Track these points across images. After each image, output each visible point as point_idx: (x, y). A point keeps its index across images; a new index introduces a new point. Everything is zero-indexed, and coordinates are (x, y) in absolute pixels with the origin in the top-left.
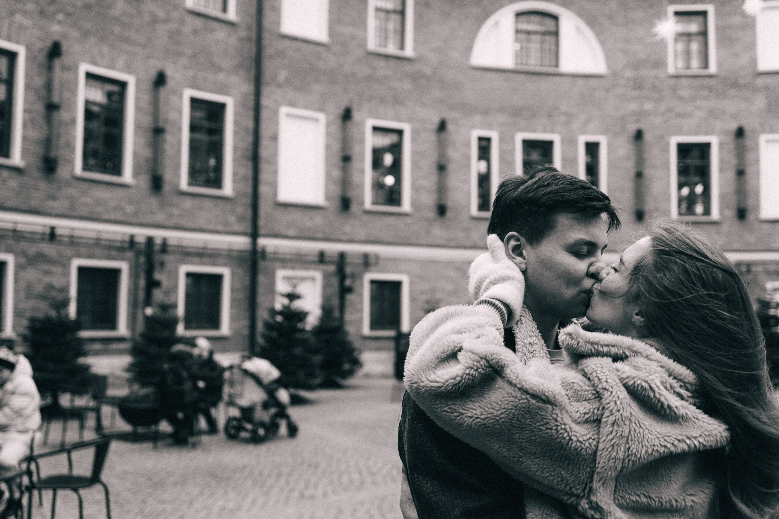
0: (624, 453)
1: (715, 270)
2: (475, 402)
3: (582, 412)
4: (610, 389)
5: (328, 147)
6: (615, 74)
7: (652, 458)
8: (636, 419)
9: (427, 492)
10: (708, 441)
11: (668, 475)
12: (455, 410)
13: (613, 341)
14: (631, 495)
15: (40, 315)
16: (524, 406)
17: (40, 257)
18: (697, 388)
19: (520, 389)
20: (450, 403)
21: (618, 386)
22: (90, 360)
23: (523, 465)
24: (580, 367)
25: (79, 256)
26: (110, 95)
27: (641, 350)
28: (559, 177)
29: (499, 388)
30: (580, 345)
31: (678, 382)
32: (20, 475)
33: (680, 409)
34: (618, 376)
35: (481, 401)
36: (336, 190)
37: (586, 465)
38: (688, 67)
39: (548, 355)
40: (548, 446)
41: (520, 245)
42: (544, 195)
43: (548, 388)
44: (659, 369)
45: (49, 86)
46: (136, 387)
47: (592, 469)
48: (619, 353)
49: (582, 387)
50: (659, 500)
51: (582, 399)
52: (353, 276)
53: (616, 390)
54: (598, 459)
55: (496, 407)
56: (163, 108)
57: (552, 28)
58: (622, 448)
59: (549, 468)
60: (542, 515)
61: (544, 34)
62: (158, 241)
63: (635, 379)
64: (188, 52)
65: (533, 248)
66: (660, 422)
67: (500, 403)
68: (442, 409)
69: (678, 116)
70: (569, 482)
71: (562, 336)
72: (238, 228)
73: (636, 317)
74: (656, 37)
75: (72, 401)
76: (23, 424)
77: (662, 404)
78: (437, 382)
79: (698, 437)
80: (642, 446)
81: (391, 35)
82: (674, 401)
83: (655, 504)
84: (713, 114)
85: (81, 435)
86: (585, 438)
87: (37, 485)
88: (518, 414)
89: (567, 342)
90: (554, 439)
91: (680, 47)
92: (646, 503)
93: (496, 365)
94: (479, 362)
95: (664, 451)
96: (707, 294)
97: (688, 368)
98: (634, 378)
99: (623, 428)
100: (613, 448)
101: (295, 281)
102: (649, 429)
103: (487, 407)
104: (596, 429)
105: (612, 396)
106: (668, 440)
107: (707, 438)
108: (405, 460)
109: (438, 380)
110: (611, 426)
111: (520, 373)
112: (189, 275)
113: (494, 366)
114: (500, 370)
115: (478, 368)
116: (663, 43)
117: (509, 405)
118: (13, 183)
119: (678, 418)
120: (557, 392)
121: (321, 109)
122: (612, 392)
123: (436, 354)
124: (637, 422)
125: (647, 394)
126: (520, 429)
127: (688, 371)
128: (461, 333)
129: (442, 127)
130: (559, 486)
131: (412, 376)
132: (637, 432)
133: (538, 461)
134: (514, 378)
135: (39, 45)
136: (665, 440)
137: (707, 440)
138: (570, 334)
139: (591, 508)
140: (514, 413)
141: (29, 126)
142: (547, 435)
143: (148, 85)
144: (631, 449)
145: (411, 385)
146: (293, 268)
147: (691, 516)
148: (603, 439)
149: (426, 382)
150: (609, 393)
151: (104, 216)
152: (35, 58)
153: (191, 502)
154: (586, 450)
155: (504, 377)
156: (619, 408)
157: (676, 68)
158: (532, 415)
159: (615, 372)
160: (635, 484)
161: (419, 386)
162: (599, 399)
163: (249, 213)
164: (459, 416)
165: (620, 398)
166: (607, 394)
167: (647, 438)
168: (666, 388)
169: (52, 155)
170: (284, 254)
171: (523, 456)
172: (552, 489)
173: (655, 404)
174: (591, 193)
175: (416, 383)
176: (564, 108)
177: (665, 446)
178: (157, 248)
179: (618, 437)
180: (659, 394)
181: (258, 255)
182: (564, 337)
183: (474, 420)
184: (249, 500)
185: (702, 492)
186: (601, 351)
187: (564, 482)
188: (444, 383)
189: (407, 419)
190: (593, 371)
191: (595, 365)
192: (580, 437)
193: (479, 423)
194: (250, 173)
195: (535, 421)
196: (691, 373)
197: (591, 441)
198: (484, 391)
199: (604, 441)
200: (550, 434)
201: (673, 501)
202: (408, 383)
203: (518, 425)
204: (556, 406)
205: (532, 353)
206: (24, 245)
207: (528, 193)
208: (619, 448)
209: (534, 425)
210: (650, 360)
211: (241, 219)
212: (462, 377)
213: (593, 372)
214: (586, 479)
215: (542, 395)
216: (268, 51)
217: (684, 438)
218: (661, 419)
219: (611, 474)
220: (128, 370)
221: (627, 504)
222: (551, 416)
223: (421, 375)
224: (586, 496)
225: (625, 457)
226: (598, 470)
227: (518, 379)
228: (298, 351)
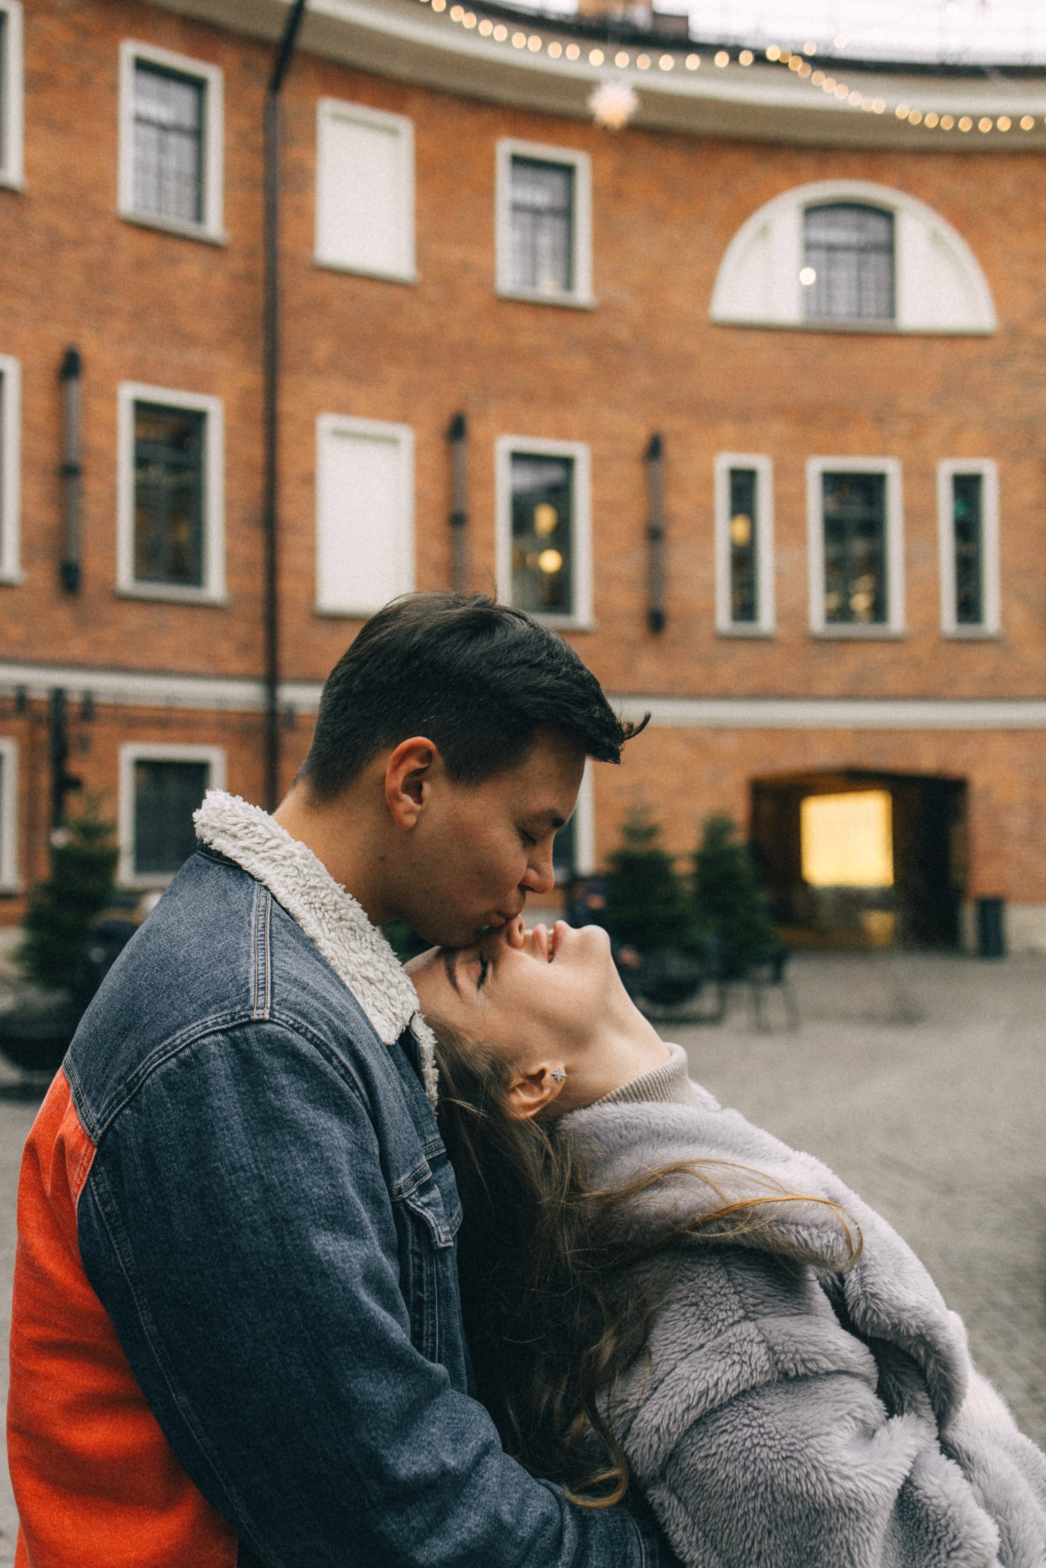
5: (420, 497)
6: (1014, 331)
46: (31, 992)
57: (882, 237)
61: (864, 249)
62: (75, 698)
64: (127, 306)
72: (236, 666)
81: (546, 260)
112: (141, 765)
121: (403, 418)
129: (655, 449)
143: (45, 377)
163: (259, 635)
176: (906, 402)
178: (73, 711)
181: (281, 721)
194: (260, 553)
211: (244, 648)
216: (291, 301)
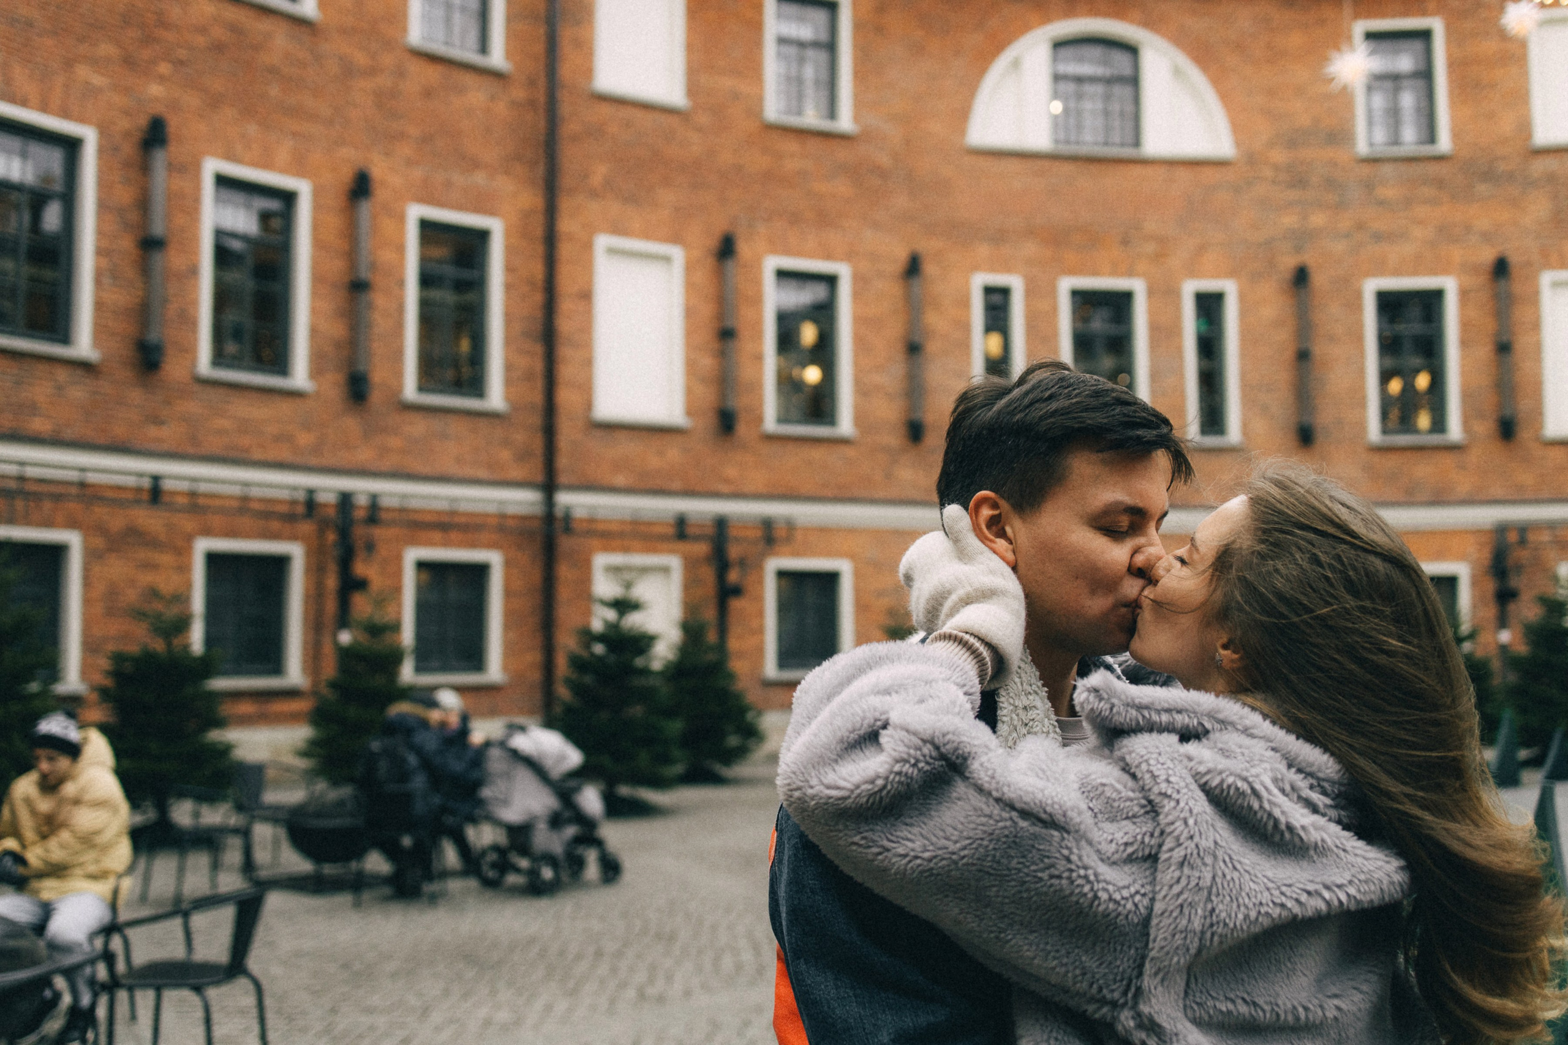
0: (1203, 921)
1: (1372, 558)
2: (911, 825)
3: (1121, 841)
4: (1175, 796)
5: (690, 312)
6: (1251, 159)
7: (1256, 929)
8: (1225, 853)
9: (827, 999)
10: (1365, 893)
11: (1289, 960)
12: (873, 841)
13: (1179, 700)
14: (1218, 999)
15: (133, 649)
16: (1006, 832)
17: (134, 536)
18: (1343, 789)
19: (998, 800)
20: (865, 827)
21: (1190, 790)
22: (233, 735)
23: (1008, 946)
24: (1117, 753)
25: (207, 532)
26: (265, 217)
27: (1234, 718)
28: (1072, 381)
29: (959, 799)
30: (1115, 710)
31: (1305, 778)
32: (92, 962)
33: (1310, 833)
34: (1191, 769)
35: (925, 824)
36: (708, 396)
37: (1127, 944)
38: (1396, 141)
39: (1058, 730)
40: (1054, 909)
41: (1000, 515)
42: (1041, 418)
43: (1052, 798)
44: (1270, 753)
45: (144, 204)
46: (321, 786)
47: (1139, 951)
48: (1191, 725)
49: (1119, 792)
50: (1273, 1010)
51: (1121, 815)
52: (742, 563)
53: (1186, 797)
54: (1153, 932)
55: (952, 835)
56: (366, 244)
57: (1127, 71)
58: (1200, 911)
59: (1057, 951)
60: (1048, 1041)
61: (1109, 81)
62: (362, 501)
63: (1224, 775)
64: (414, 131)
65: (1024, 521)
66: (1272, 858)
67: (960, 827)
68: (850, 840)
69: (1378, 237)
70: (1097, 976)
71: (1080, 694)
72: (516, 473)
73: (1223, 652)
74: (1333, 84)
75: (196, 815)
76: (97, 861)
77: (1276, 822)
78: (838, 788)
79: (1345, 885)
80: (1239, 906)
81: (810, 91)
82: (1299, 817)
83: (1264, 1016)
84: (1446, 233)
85: (214, 883)
86: (1125, 893)
87: (124, 981)
88: (995, 849)
89: (1090, 707)
90: (1064, 897)
91: (1379, 101)
92: (1247, 1015)
93: (953, 754)
94: (920, 749)
95: (1280, 915)
96: (1357, 606)
97: (1326, 749)
98: (1220, 773)
99: (1201, 871)
100: (1181, 911)
101: (627, 576)
102: (1252, 872)
103: (935, 835)
104: (1148, 873)
105: (1178, 808)
106: (1288, 894)
107: (1364, 887)
108: (783, 938)
109: (842, 783)
110: (1178, 869)
111: (999, 771)
112: (422, 566)
113: (950, 756)
114: (962, 764)
115: (917, 761)
116: (1345, 95)
117: (977, 831)
118: (79, 392)
119: (1308, 849)
120: (1069, 804)
121: (675, 238)
122: (1178, 802)
123: (839, 734)
124: (1227, 859)
125: (1246, 804)
126: (999, 878)
127: (1326, 757)
128: (890, 694)
129: (913, 268)
130: (1078, 985)
131: (793, 776)
132: (1228, 877)
133: (1036, 937)
134: (987, 779)
135: (124, 124)
136: (1282, 893)
137: (1362, 890)
138: (1096, 690)
139: (1140, 1026)
140: (987, 846)
141: (107, 281)
142: (1052, 889)
143: (336, 199)
144: (1217, 911)
145: (789, 793)
146: (626, 550)
147: (1333, 1035)
148: (1163, 893)
149: (817, 788)
150: (1173, 804)
151: (257, 455)
152: (116, 149)
153: (425, 1012)
154: (1127, 917)
155: (968, 778)
156: (1192, 833)
157: (1371, 145)
158: (1021, 849)
159: (1185, 761)
160: (1225, 979)
161: (805, 794)
162: (1153, 814)
163: (538, 444)
164: (880, 854)
165: (1195, 811)
166: (1168, 805)
167: (1247, 890)
168: (1283, 791)
169: (153, 337)
170: (604, 521)
171: (1006, 930)
172: (1066, 991)
173: (1262, 824)
174: (1135, 411)
175: (799, 789)
176: (1151, 226)
177: (1283, 905)
178: (360, 514)
179: (1191, 890)
180: (1269, 801)
181: (559, 526)
182: (1085, 695)
183: (910, 861)
184: (539, 1005)
185: (1355, 988)
186: (1156, 723)
187: (1089, 976)
188: (852, 791)
189: (786, 858)
190: (1141, 760)
191: (1146, 748)
192: (1115, 891)
193: (920, 868)
194: (539, 366)
195: (1028, 861)
196: (1331, 759)
197: (1137, 898)
198: (930, 804)
199: (1165, 897)
200: (1058, 888)
201: (1301, 1010)
202: (785, 789)
203: (995, 869)
204: (1068, 832)
205: (1026, 725)
206: (100, 512)
207: (1012, 413)
208: (1193, 911)
209: (1026, 870)
210: (1252, 736)
211: (522, 456)
212: (887, 778)
213: (1140, 763)
214: (1129, 970)
215: (1041, 811)
216: (569, 128)
217: (1319, 887)
218: (1274, 853)
219: (1179, 962)
220: (304, 754)
221: (1210, 1017)
222: (1059, 852)
223: (809, 774)
224: (1130, 1003)
225: (1205, 928)
226: (1153, 954)
227: (994, 781)
228: (637, 711)
